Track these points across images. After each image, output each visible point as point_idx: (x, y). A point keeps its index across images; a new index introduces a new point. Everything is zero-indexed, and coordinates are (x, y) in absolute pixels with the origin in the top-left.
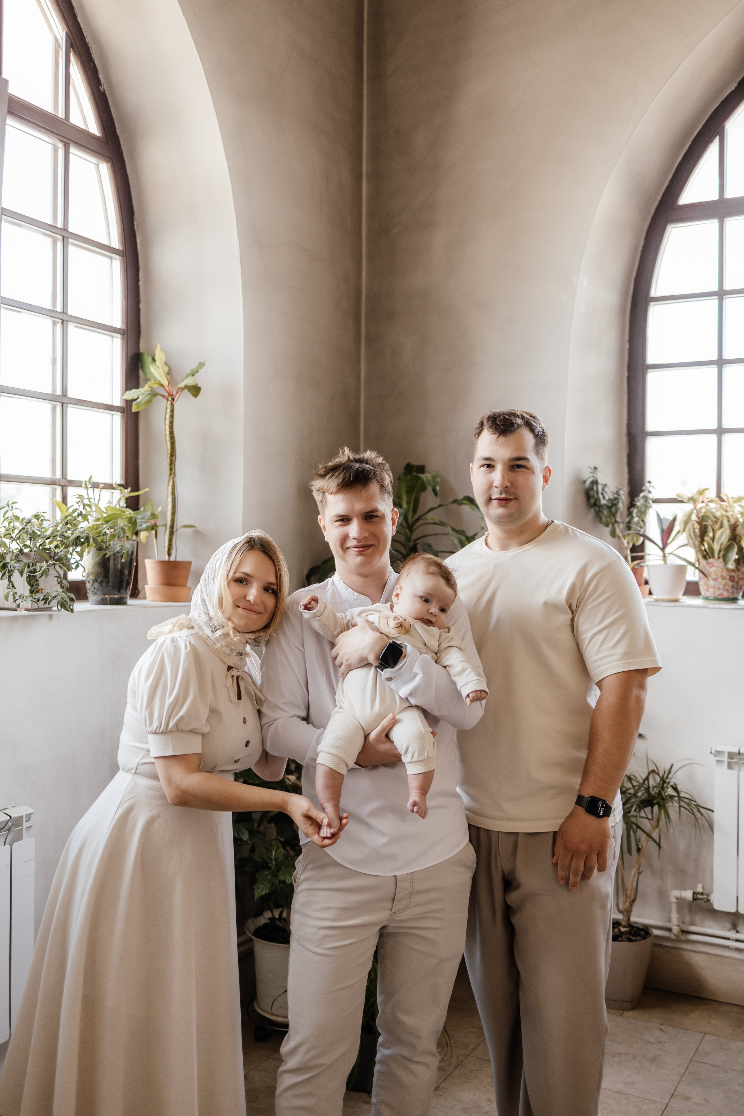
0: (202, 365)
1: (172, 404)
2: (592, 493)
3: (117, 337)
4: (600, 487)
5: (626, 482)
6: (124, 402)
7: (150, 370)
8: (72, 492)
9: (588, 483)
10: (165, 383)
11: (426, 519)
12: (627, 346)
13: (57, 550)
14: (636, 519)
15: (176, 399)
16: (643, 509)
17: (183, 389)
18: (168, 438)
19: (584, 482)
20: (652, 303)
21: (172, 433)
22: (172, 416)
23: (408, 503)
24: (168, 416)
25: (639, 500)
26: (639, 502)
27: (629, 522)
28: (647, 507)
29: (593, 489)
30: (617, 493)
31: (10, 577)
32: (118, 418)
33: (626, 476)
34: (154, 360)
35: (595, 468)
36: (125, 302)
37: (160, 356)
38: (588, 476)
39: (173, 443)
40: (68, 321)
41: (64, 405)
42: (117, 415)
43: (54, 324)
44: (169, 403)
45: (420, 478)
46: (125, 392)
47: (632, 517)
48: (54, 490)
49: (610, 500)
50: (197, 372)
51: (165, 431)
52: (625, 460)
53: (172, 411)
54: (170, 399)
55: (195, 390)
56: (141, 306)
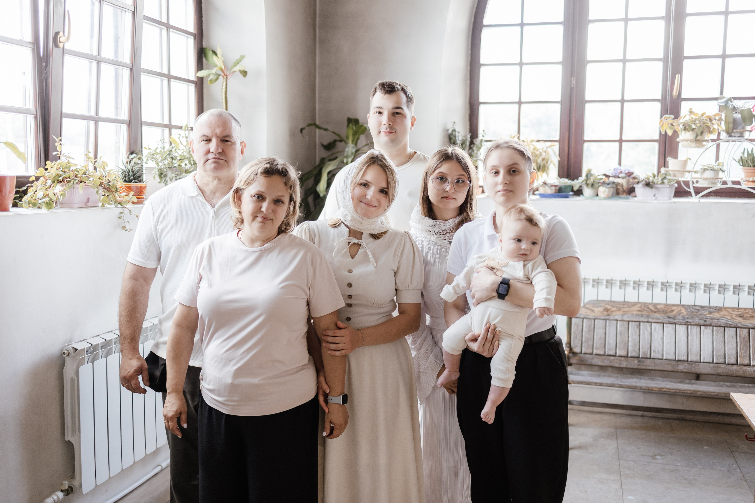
0: (242, 57)
1: (226, 80)
2: (452, 136)
3: (191, 38)
4: (457, 134)
5: (468, 130)
6: (196, 78)
7: (213, 59)
8: (174, 131)
9: (450, 131)
10: (223, 67)
11: (363, 150)
12: (470, 52)
13: (187, 167)
14: (475, 152)
15: (228, 78)
16: (480, 146)
17: (234, 72)
18: (224, 100)
19: (448, 130)
20: (484, 28)
21: (226, 97)
22: (226, 88)
23: (353, 141)
24: (224, 87)
25: (476, 141)
26: (477, 142)
27: (471, 153)
28: (481, 145)
29: (453, 134)
30: (465, 136)
31: (167, 182)
32: (192, 87)
33: (468, 127)
34: (215, 53)
35: (455, 122)
36: (196, 17)
37: (219, 52)
38: (450, 128)
39: (226, 104)
40: (169, 28)
41: (169, 80)
42: (192, 86)
43: (161, 30)
44: (225, 80)
45: (362, 126)
46: (198, 71)
47: (473, 151)
48: (163, 130)
49: (461, 140)
50: (241, 61)
51: (222, 96)
52: (468, 118)
53: (226, 85)
54: (225, 77)
55: (244, 73)
56: (203, 19)
